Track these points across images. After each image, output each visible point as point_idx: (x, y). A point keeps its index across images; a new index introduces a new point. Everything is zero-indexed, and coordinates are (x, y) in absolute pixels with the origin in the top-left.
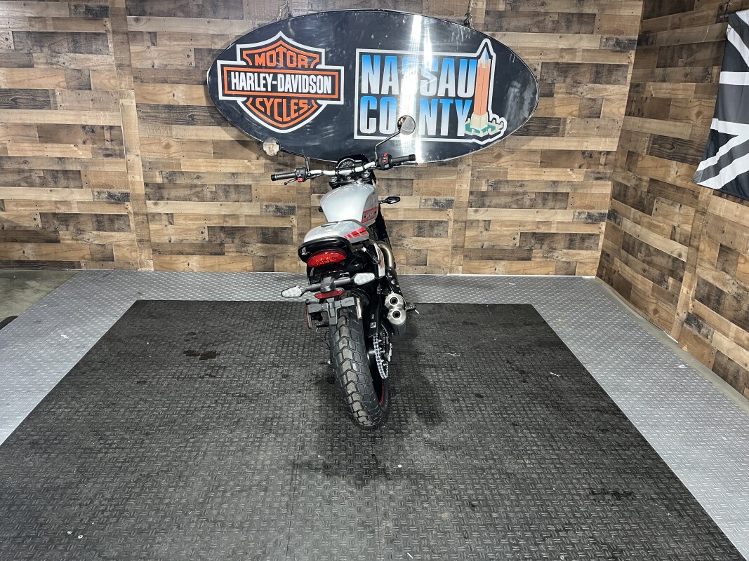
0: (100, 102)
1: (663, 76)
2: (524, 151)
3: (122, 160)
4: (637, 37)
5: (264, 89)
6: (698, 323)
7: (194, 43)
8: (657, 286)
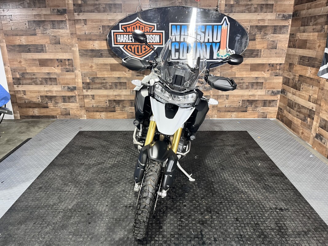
0: (64, 49)
1: (304, 30)
2: (243, 64)
3: (73, 73)
4: (292, 14)
5: (131, 42)
6: (321, 137)
7: (102, 23)
8: (303, 122)
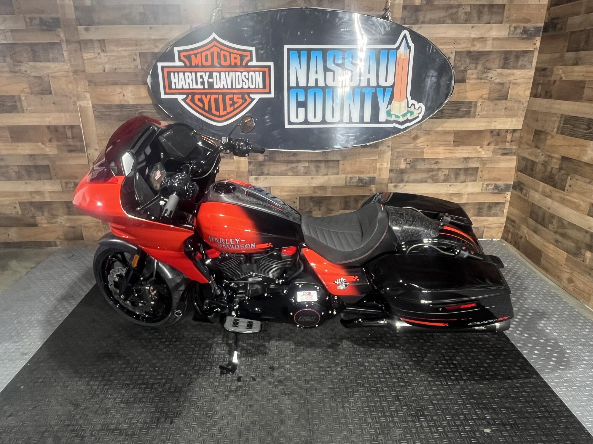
0: (61, 104)
1: (576, 59)
2: (438, 132)
3: (83, 154)
4: (542, 25)
5: (202, 87)
7: (138, 48)
8: (571, 257)
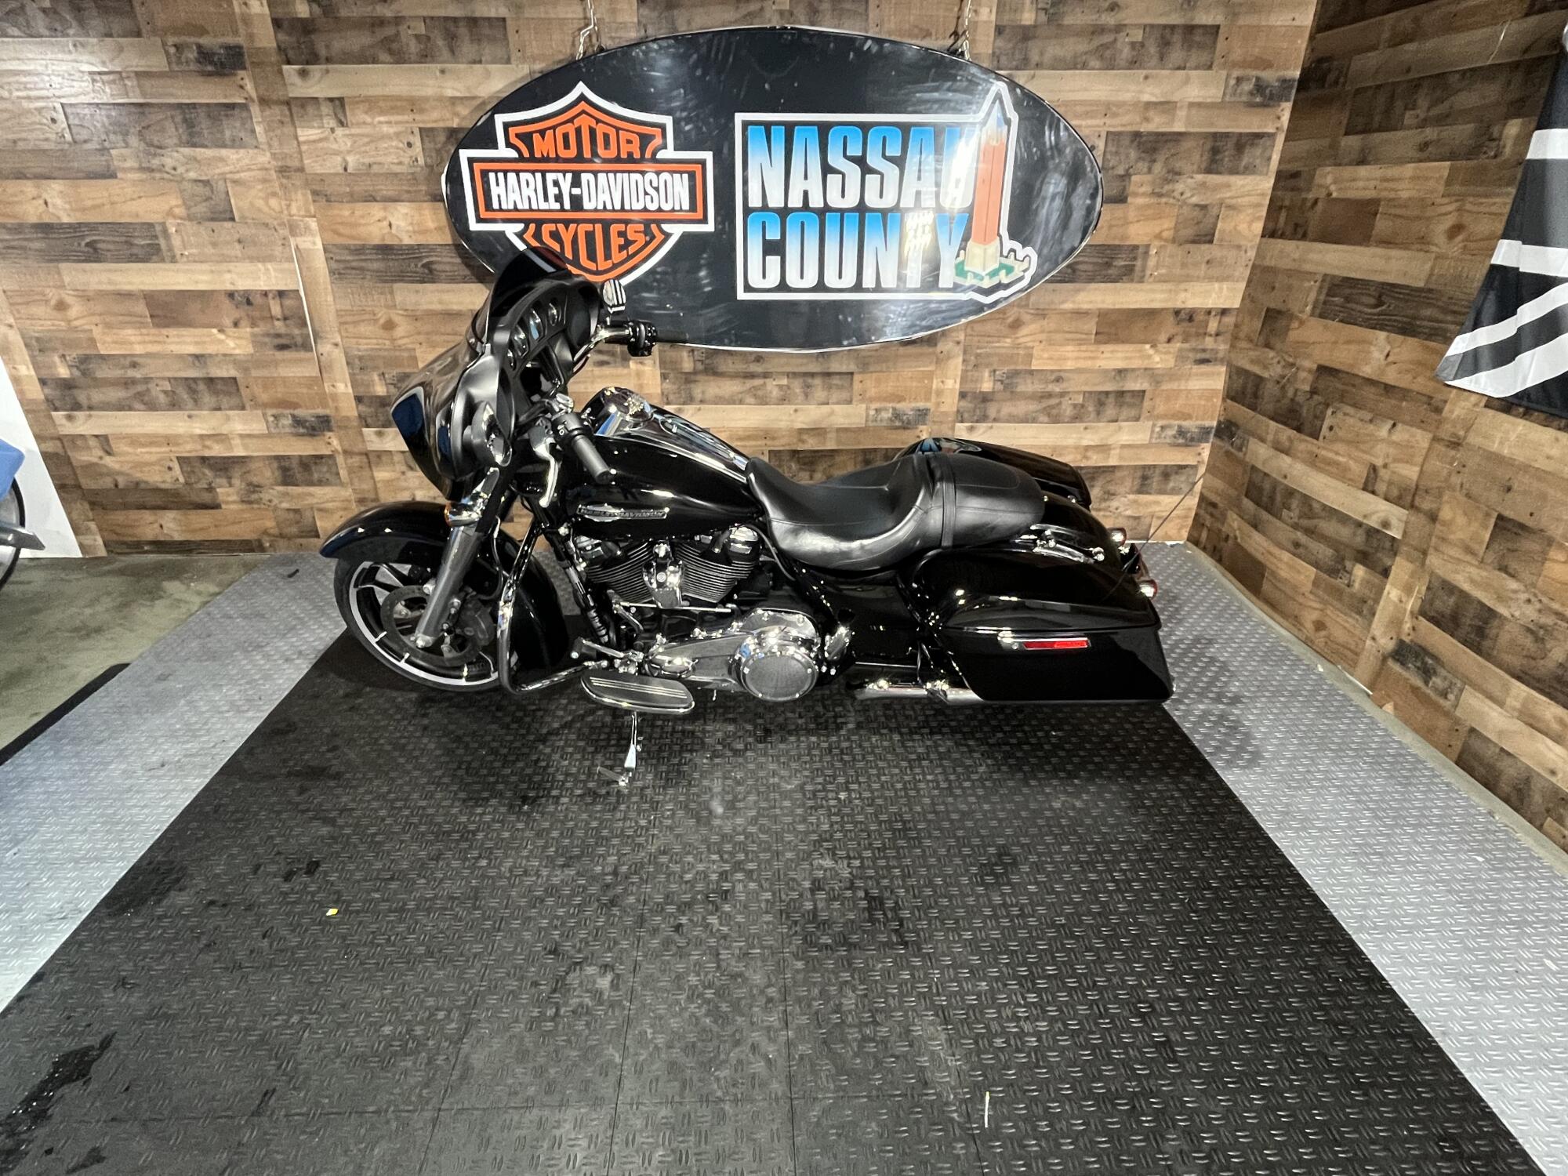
0: (255, 244)
1: (1363, 150)
2: (1063, 313)
3: (308, 355)
4: (1297, 74)
5: (557, 206)
6: (1424, 663)
7: (418, 117)
8: (1326, 576)
